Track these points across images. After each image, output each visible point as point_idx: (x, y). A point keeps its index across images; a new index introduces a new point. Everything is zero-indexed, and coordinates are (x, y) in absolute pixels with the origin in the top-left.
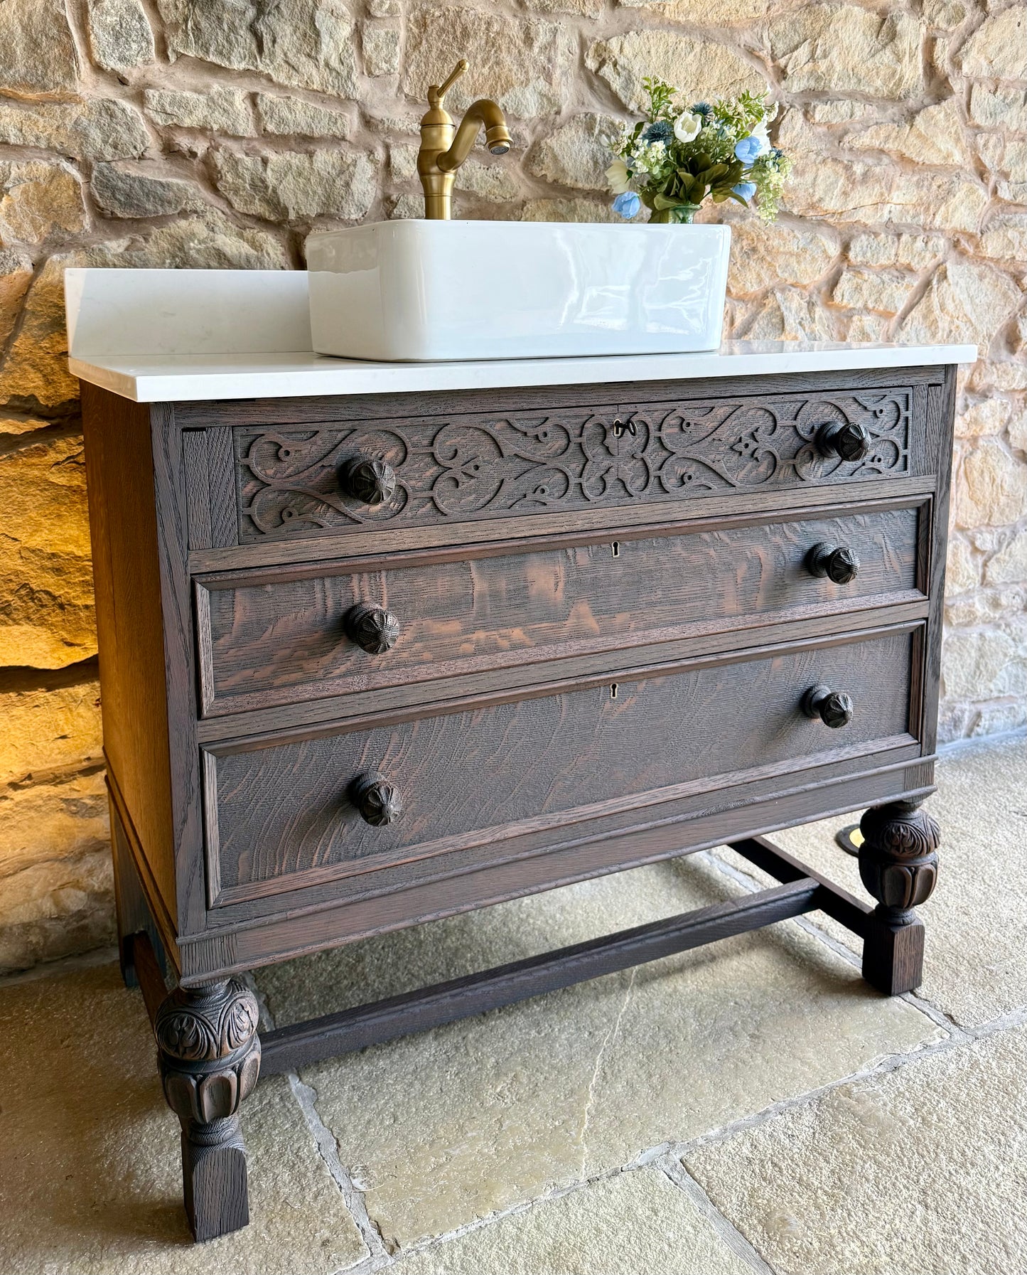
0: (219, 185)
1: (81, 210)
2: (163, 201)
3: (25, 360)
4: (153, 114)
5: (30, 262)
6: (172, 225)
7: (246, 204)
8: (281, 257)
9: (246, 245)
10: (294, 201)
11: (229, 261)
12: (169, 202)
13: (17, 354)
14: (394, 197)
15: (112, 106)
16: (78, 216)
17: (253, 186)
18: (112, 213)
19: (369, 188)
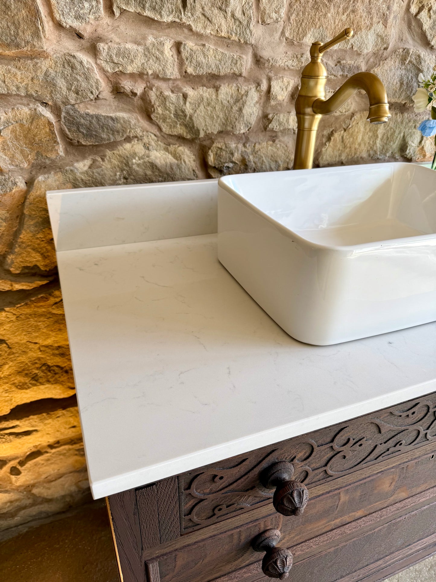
0: (152, 116)
1: (56, 142)
2: (114, 131)
3: (28, 246)
4: (104, 64)
5: (24, 181)
6: (120, 148)
7: (171, 128)
8: (193, 163)
9: (170, 156)
10: (203, 124)
11: (159, 170)
12: (118, 132)
13: (22, 242)
14: (270, 116)
15: (72, 60)
16: (54, 147)
17: (176, 115)
18: (78, 142)
19: (255, 109)
